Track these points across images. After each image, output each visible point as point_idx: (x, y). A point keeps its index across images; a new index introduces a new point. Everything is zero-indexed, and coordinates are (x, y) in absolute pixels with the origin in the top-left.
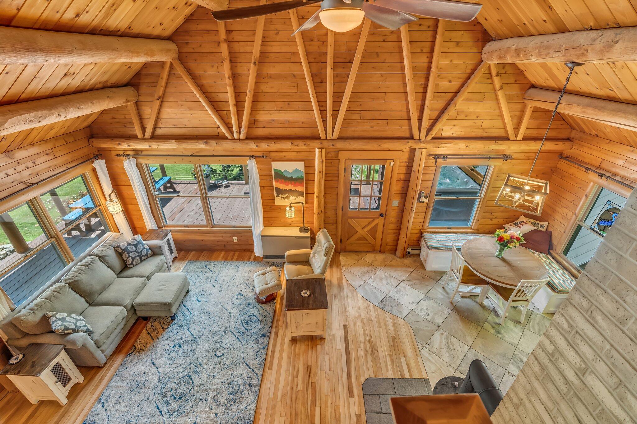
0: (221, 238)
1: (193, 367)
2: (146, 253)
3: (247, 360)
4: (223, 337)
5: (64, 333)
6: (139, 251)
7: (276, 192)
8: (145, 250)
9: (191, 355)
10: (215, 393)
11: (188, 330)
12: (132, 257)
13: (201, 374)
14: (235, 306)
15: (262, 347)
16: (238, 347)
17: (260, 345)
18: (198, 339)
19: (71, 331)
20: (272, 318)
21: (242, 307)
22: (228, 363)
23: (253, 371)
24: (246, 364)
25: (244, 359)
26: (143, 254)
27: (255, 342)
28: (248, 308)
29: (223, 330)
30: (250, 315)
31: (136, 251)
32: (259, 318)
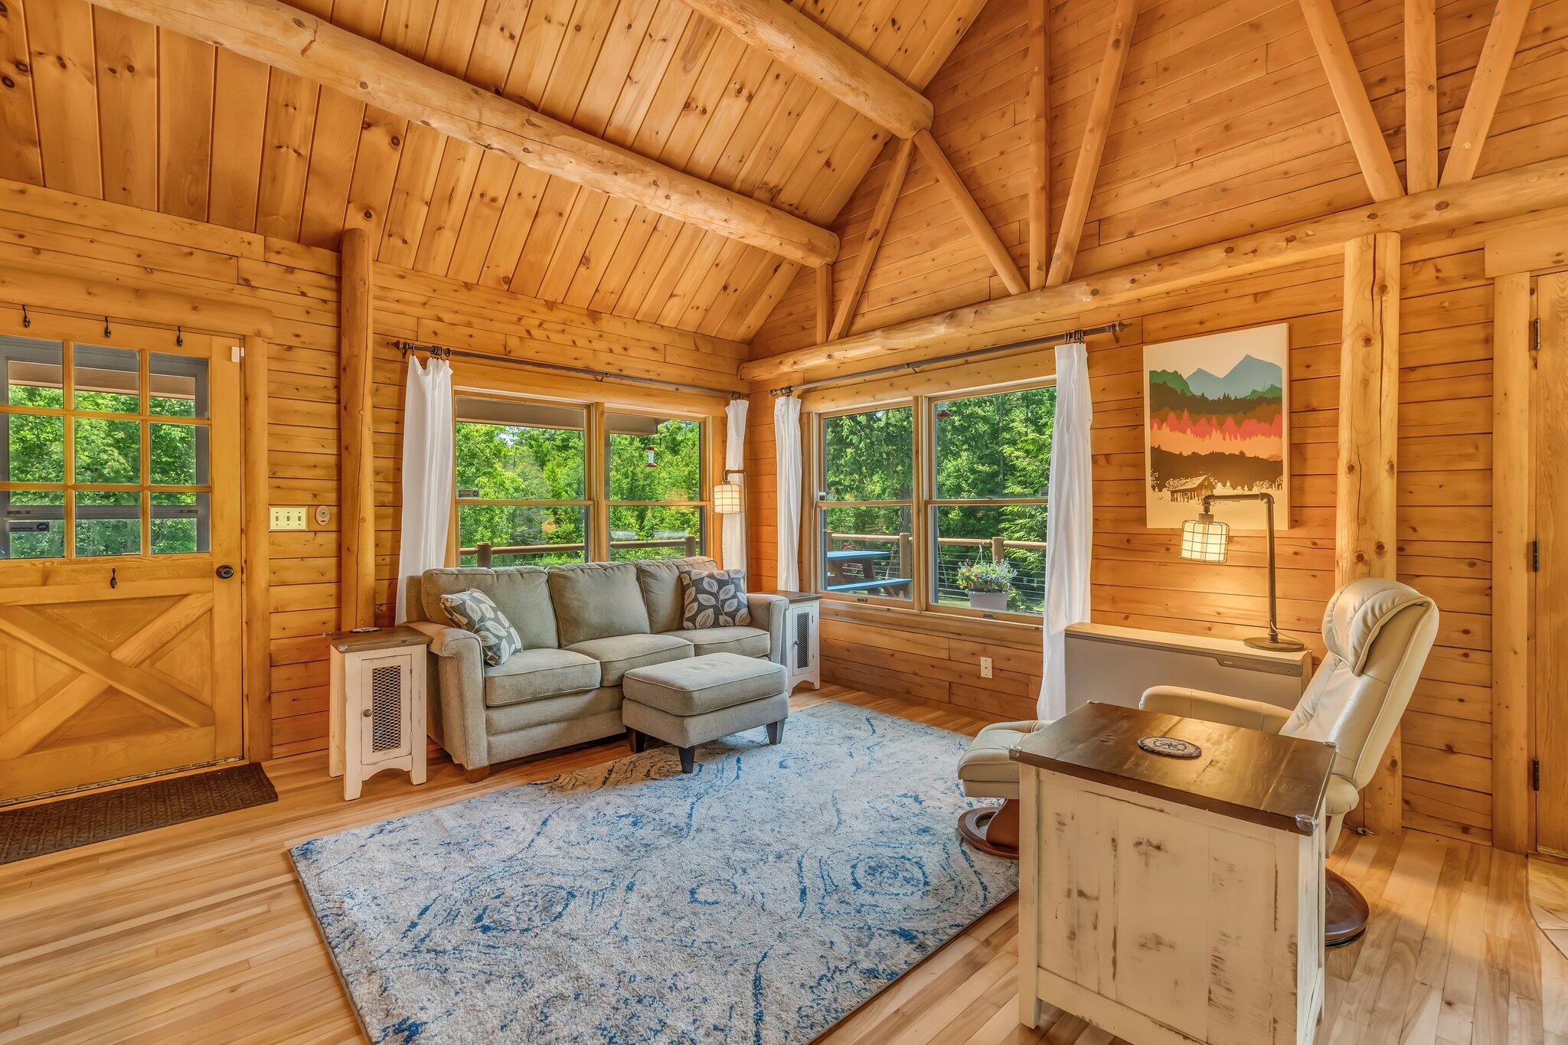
0: (944, 654)
1: (606, 880)
2: (734, 608)
3: (771, 970)
4: (761, 863)
5: (452, 615)
6: (722, 597)
7: (1155, 468)
8: (735, 601)
9: (635, 854)
10: (569, 989)
11: (693, 804)
12: (700, 604)
13: (601, 911)
14: (872, 812)
15: (866, 965)
16: (781, 913)
17: (867, 955)
18: (692, 833)
19: (465, 621)
20: (988, 907)
21: (894, 825)
22: (703, 934)
23: (759, 1019)
24: (757, 981)
25: (765, 956)
26: (727, 610)
27: (853, 935)
28: (909, 838)
29: (778, 847)
30: (903, 857)
31: (715, 595)
32: (934, 881)
